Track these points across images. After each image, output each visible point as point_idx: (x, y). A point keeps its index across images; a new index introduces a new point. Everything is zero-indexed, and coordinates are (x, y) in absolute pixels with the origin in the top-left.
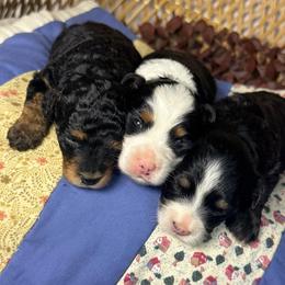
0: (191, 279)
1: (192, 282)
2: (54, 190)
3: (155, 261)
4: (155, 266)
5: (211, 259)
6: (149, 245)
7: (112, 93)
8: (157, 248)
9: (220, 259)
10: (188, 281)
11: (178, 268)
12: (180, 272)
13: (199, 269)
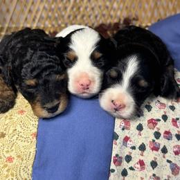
0: (155, 139)
1: (156, 141)
2: (38, 126)
3: (126, 139)
4: (128, 142)
5: (159, 120)
6: (118, 130)
7: (42, 48)
8: (123, 129)
9: (165, 118)
10: (154, 141)
11: (143, 136)
12: (146, 138)
13: (156, 130)
